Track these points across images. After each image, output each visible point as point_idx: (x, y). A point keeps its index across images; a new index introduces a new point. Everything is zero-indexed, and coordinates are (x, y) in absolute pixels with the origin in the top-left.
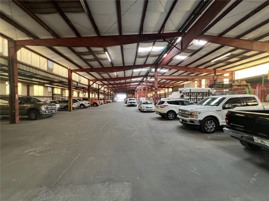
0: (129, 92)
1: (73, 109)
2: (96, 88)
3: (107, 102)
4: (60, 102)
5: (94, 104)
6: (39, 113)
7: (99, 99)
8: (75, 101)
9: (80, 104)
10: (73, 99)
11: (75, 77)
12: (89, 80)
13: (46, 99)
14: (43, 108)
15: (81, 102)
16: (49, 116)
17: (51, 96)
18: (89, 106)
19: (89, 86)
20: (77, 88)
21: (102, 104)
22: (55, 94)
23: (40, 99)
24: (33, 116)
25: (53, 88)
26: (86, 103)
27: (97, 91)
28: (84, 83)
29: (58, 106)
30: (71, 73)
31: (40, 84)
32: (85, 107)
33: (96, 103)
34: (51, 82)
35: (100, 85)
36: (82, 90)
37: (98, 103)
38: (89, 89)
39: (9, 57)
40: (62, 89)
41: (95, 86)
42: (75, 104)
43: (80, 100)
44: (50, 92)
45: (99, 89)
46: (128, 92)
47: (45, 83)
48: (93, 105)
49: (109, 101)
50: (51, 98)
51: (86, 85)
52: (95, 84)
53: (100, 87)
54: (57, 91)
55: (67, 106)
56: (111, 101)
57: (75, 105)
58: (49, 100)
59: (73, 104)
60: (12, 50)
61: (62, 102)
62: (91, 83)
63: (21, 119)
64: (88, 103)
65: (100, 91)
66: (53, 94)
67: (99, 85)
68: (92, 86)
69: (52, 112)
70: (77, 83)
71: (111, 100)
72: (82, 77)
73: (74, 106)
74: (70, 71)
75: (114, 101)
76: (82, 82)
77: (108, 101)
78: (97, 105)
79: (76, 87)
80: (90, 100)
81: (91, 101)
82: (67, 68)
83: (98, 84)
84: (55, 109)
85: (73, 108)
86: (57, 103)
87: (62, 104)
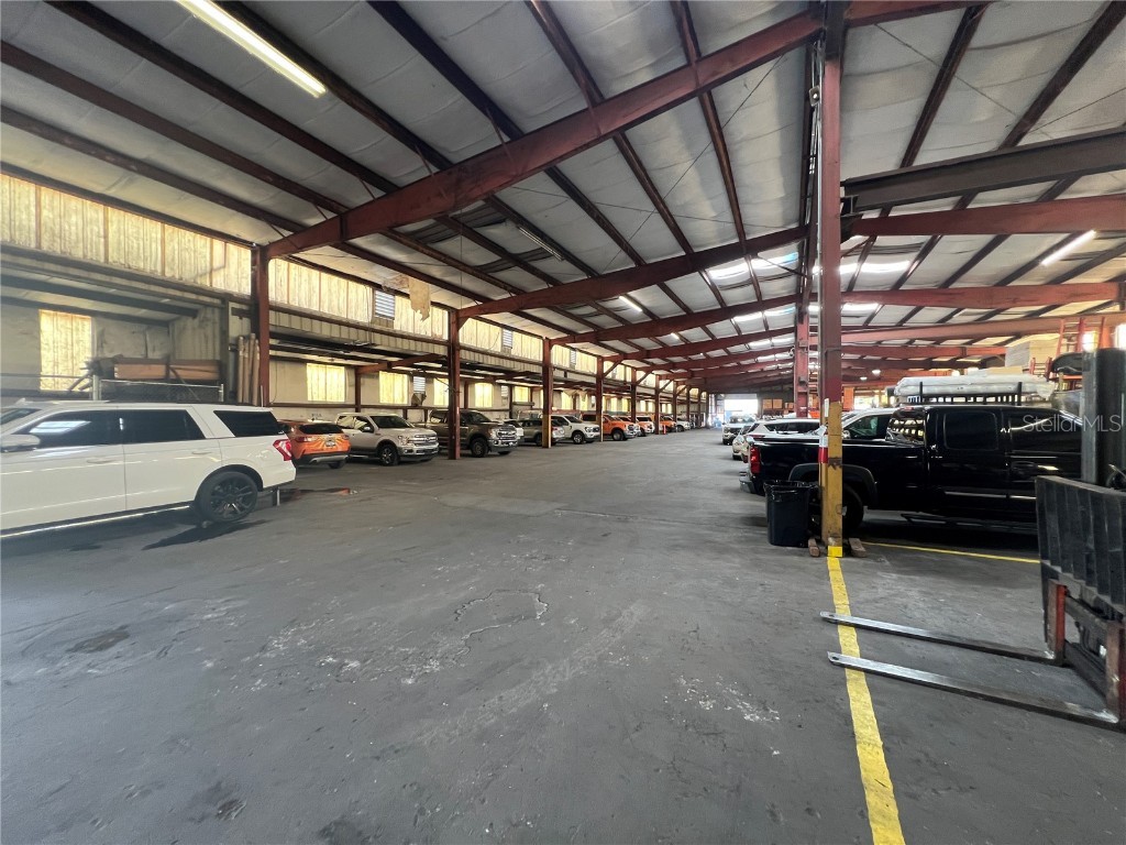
0: (774, 388)
1: (553, 444)
2: (625, 382)
3: (670, 430)
4: (525, 424)
5: (616, 434)
6: (488, 444)
7: (633, 416)
8: (559, 422)
9: (573, 429)
10: (552, 417)
11: (560, 356)
12: (601, 360)
13: (496, 415)
14: (494, 434)
15: (576, 426)
16: (504, 453)
17: (507, 407)
18: (597, 439)
19: (601, 376)
20: (569, 384)
21: (643, 434)
22: (515, 404)
23: (487, 415)
24: (478, 448)
25: (511, 387)
26: (588, 428)
27: (629, 390)
28: (584, 370)
29: (520, 432)
30: (550, 347)
31: (487, 379)
32: (585, 440)
33: (619, 430)
34: (510, 374)
35: (637, 369)
36: (584, 389)
37: (626, 430)
38: (599, 386)
39: (449, 341)
40: (532, 389)
41: (621, 373)
42: (559, 429)
43: (573, 421)
44: (505, 398)
45: (635, 384)
46: (768, 389)
47: (496, 378)
48: (612, 435)
49: (679, 426)
50: (508, 414)
51: (592, 375)
52: (620, 368)
53: (640, 374)
54: (521, 394)
55: (539, 435)
56: (685, 424)
57: (559, 433)
58: (504, 418)
59: (552, 430)
60: (454, 327)
61: (529, 425)
62: (607, 365)
63: (462, 455)
64: (595, 430)
65: (638, 390)
66: (512, 404)
67: (635, 369)
68: (610, 375)
69: (508, 443)
70: (566, 372)
71: (688, 420)
72: (578, 353)
73: (555, 436)
74: (548, 344)
75: (703, 424)
76: (578, 368)
77: (673, 423)
78: (624, 438)
79: (566, 382)
80: (603, 420)
81: (606, 422)
82: (540, 337)
83: (633, 368)
84: (513, 438)
85: (553, 439)
86: (518, 426)
87: (529, 430)
